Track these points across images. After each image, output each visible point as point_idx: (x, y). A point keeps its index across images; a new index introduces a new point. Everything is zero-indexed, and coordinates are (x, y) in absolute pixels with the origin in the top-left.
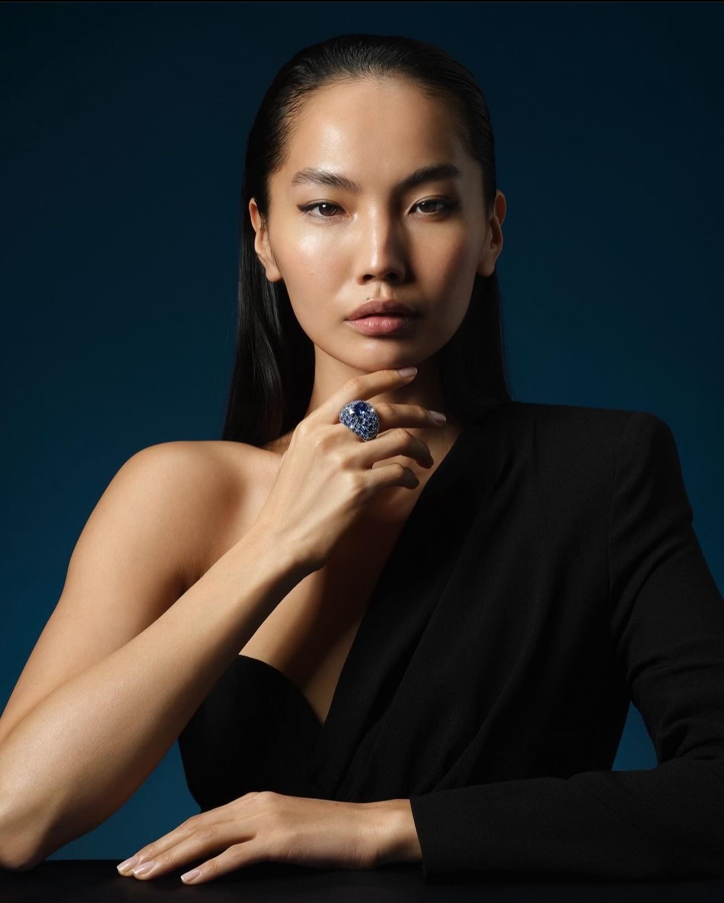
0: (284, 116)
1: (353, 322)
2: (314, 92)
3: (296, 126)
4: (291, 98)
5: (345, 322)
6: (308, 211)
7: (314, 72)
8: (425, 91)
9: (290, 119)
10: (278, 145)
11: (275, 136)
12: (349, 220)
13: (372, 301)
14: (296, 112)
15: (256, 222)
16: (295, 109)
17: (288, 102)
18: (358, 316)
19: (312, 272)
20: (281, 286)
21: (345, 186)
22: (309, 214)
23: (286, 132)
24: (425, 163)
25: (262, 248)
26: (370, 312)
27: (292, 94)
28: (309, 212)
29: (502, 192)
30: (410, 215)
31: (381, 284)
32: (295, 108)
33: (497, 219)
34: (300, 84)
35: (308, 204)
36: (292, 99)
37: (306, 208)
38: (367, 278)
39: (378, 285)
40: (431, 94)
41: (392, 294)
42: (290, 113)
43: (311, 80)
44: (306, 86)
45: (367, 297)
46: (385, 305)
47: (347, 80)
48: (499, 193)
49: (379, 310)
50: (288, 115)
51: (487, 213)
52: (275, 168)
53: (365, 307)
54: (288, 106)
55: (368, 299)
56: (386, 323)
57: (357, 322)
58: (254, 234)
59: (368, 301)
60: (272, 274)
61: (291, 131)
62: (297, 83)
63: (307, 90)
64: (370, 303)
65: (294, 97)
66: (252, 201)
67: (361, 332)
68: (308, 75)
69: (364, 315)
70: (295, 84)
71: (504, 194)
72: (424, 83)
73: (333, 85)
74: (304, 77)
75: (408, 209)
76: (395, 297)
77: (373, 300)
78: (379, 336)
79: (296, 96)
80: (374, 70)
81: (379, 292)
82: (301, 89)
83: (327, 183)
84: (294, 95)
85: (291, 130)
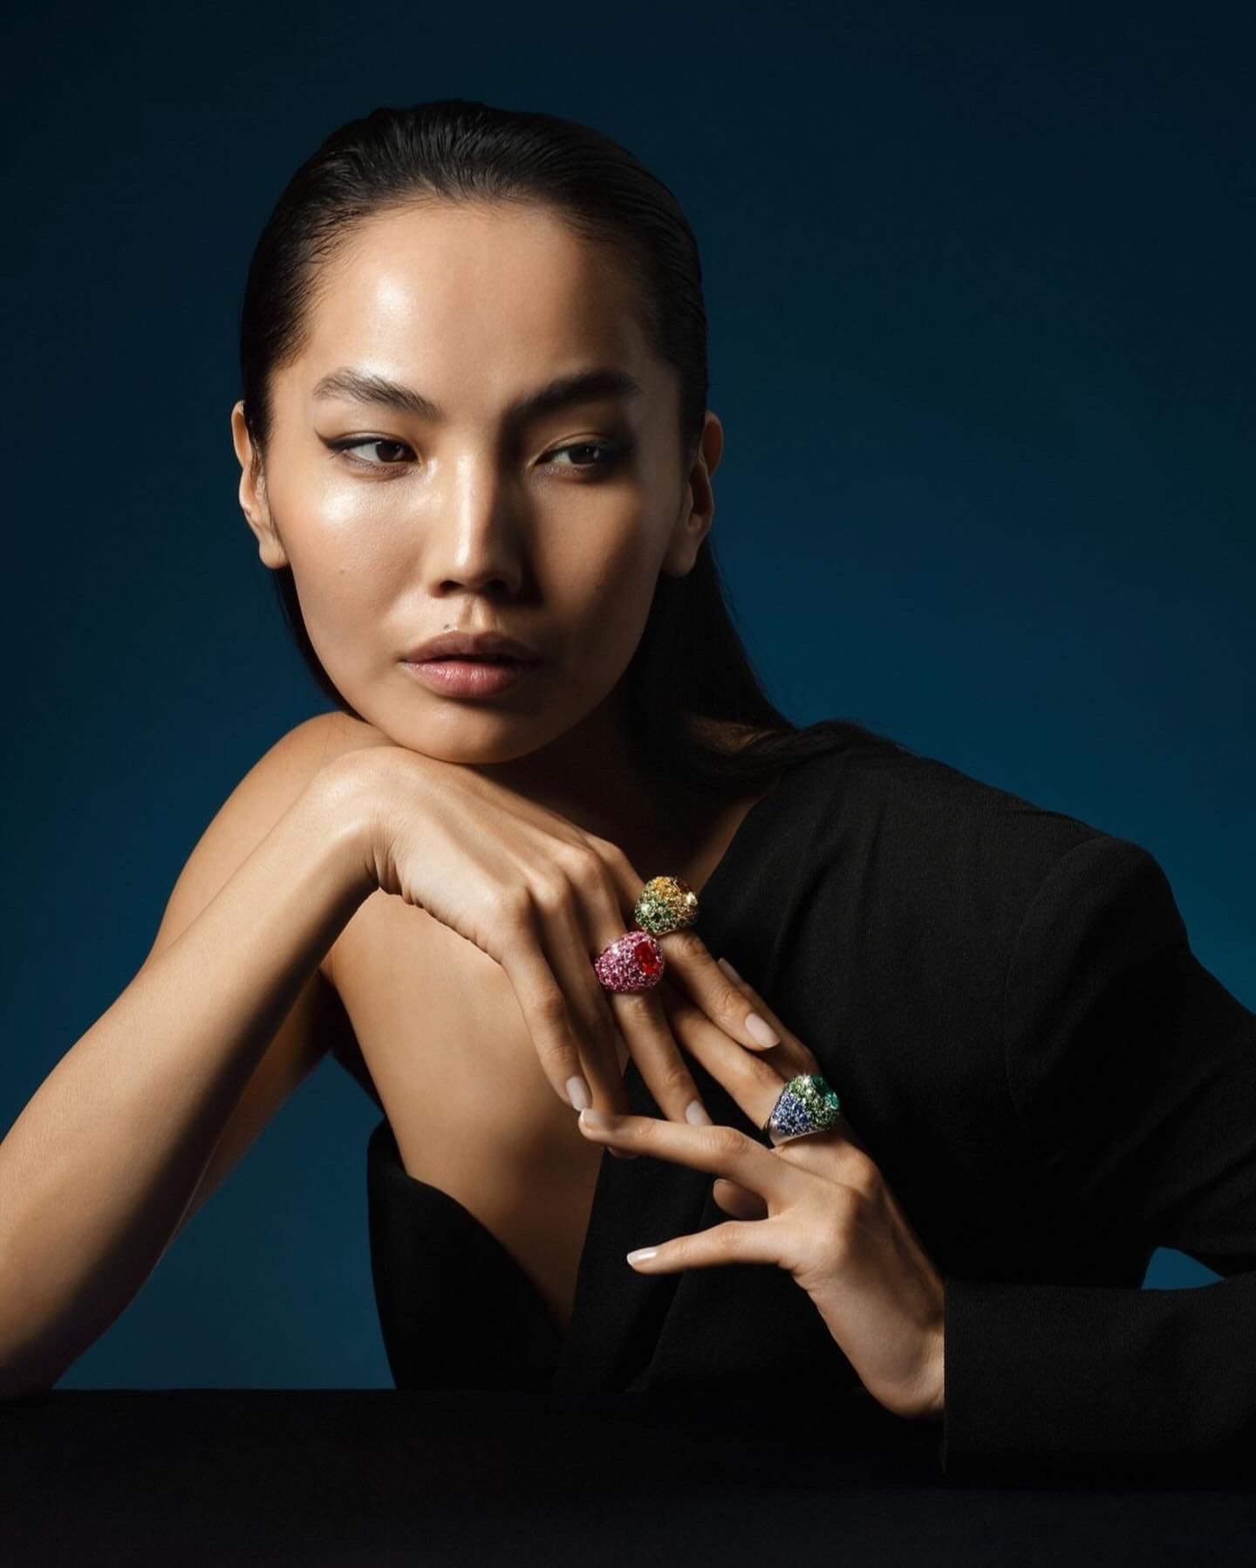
0: (305, 261)
1: (417, 666)
2: (365, 221)
3: (327, 284)
4: (321, 226)
5: (400, 664)
6: (343, 449)
7: (366, 178)
8: (577, 230)
9: (318, 266)
10: (291, 317)
11: (288, 296)
12: (419, 471)
13: (454, 631)
14: (328, 257)
15: (244, 452)
16: (328, 250)
17: (315, 233)
18: (426, 657)
19: (342, 568)
20: (284, 577)
21: (415, 409)
22: (345, 455)
23: (308, 293)
24: (572, 367)
25: (253, 501)
26: (449, 651)
27: (322, 219)
28: (345, 451)
29: (718, 415)
30: (538, 470)
31: (473, 601)
32: (326, 247)
33: (704, 465)
34: (339, 201)
35: (343, 438)
36: (322, 228)
37: (340, 444)
38: (447, 587)
39: (468, 603)
40: (588, 238)
41: (493, 619)
42: (317, 257)
43: (359, 195)
44: (351, 207)
45: (446, 623)
46: (479, 641)
47: (429, 202)
48: (711, 417)
49: (467, 650)
50: (312, 259)
51: (686, 457)
52: (284, 358)
53: (439, 643)
54: (315, 242)
55: (447, 627)
56: (477, 676)
57: (424, 667)
58: (239, 470)
59: (446, 632)
60: (270, 553)
61: (318, 293)
62: (333, 198)
63: (353, 213)
64: (450, 635)
65: (327, 225)
66: (238, 408)
67: (432, 688)
68: (354, 184)
69: (437, 655)
70: (328, 200)
71: (720, 419)
72: (577, 215)
73: (403, 210)
74: (346, 187)
75: (535, 457)
76: (500, 627)
77: (456, 629)
78: (463, 698)
79: (331, 223)
80: (482, 184)
81: (467, 616)
82: (341, 212)
83: (383, 400)
84: (328, 221)
85: (315, 290)
